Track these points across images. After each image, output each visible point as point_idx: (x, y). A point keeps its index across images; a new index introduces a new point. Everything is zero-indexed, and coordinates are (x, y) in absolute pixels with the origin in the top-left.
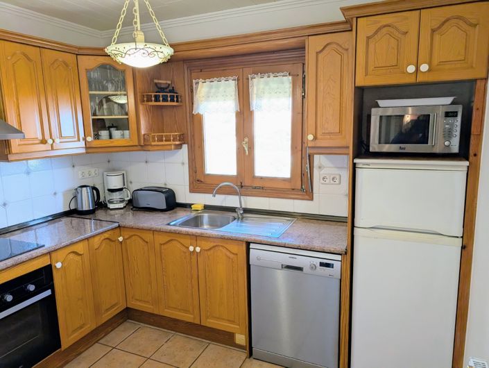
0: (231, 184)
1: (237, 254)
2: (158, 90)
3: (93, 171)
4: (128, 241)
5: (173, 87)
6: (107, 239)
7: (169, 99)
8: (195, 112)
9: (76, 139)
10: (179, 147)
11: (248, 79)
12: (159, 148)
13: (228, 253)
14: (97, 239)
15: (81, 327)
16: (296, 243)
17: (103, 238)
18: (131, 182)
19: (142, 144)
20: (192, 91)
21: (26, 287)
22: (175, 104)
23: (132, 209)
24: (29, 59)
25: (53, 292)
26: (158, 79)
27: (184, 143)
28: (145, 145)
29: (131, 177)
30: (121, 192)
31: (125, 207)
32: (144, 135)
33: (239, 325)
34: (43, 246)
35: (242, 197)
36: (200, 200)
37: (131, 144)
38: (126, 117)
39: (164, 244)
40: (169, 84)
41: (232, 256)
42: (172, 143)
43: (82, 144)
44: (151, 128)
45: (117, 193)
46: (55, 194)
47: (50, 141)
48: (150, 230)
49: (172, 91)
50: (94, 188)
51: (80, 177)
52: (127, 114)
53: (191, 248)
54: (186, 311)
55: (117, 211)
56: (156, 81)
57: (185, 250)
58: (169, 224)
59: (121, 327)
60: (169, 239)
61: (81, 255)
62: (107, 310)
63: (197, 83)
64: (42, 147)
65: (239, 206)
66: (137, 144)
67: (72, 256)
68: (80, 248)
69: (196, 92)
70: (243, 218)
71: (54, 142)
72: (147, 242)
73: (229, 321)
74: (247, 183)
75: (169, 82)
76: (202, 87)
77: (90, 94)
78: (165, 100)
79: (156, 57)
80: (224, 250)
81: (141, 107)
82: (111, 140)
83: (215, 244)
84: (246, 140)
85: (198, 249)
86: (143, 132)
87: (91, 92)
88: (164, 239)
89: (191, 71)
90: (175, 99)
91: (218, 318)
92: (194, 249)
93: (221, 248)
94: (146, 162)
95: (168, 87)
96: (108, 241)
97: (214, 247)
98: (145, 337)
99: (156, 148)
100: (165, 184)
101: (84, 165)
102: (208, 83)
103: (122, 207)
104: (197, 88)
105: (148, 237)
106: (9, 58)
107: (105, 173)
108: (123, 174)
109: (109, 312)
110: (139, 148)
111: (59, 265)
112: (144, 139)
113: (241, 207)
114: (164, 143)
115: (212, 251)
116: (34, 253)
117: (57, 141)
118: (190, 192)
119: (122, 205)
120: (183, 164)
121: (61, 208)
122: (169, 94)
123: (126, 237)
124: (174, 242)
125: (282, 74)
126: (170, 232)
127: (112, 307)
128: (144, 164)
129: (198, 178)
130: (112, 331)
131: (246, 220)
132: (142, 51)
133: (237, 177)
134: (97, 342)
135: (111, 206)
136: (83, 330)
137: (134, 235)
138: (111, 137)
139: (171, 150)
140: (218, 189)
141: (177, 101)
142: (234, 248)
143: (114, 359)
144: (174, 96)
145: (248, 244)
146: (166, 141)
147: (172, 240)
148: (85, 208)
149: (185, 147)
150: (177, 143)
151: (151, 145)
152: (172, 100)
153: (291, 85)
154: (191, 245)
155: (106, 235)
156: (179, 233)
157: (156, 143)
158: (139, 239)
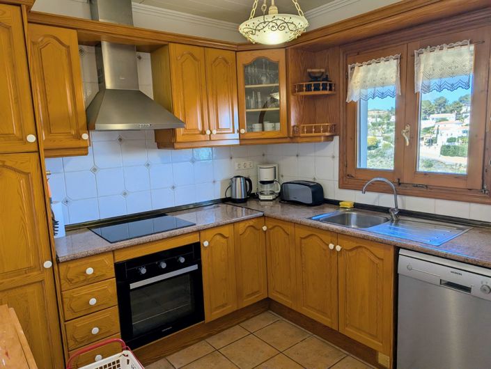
0: (386, 181)
1: (382, 259)
2: (310, 79)
3: (248, 163)
4: (271, 231)
5: (327, 76)
6: (251, 226)
7: (321, 88)
8: (348, 100)
9: (232, 131)
10: (330, 139)
11: (414, 56)
12: (308, 139)
13: (372, 257)
14: (242, 225)
15: (223, 306)
16: (464, 255)
17: (247, 225)
18: (282, 176)
19: (291, 136)
20: (347, 78)
21: (178, 258)
22: (327, 92)
23: (280, 202)
24: (195, 58)
25: (200, 267)
26: (312, 69)
27: (336, 135)
28: (295, 137)
29: (284, 171)
30: (272, 184)
31: (274, 199)
32: (294, 126)
33: (382, 343)
34: (195, 225)
35: (398, 197)
36: (349, 197)
37: (281, 136)
38: (278, 109)
39: (304, 238)
40: (323, 73)
41: (377, 261)
42: (321, 134)
43: (236, 136)
44: (301, 120)
45: (268, 185)
46: (214, 182)
47: (208, 132)
48: (291, 222)
49: (326, 79)
50: (247, 179)
51: (237, 168)
52: (279, 106)
53: (331, 246)
54: (324, 313)
55: (267, 203)
56: (309, 70)
57: (325, 247)
58: (310, 218)
59: (262, 316)
60: (310, 233)
61: (227, 238)
62: (249, 296)
63: (353, 68)
64: (202, 137)
65: (393, 207)
66: (286, 136)
67: (218, 237)
68: (226, 231)
69: (351, 79)
70: (398, 221)
71: (211, 133)
72: (288, 234)
73: (371, 335)
74: (405, 180)
75: (323, 70)
76: (358, 72)
77: (246, 89)
78: (317, 89)
79: (287, 30)
80: (368, 253)
81: (292, 98)
82: (263, 133)
83: (358, 245)
84: (408, 128)
85: (338, 248)
86: (293, 123)
87: (247, 86)
88: (304, 233)
89: (347, 55)
90: (328, 88)
91: (359, 329)
92: (335, 247)
93: (364, 250)
94: (297, 156)
95: (322, 75)
96: (252, 228)
97: (357, 248)
98: (281, 330)
99: (305, 140)
100: (314, 179)
101: (239, 157)
102: (364, 67)
103: (271, 199)
104: (352, 74)
105: (290, 229)
106: (179, 58)
107: (259, 166)
108: (275, 167)
109: (250, 299)
110: (288, 140)
111: (206, 244)
112: (293, 130)
113: (397, 207)
114: (313, 134)
115: (354, 252)
116: (186, 230)
117: (214, 132)
118: (339, 188)
119: (271, 197)
120: (333, 157)
121: (219, 196)
122: (321, 83)
123: (270, 227)
124: (314, 238)
125: (460, 43)
126: (310, 226)
127: (253, 294)
128: (295, 158)
129: (348, 173)
130: (253, 317)
131: (403, 223)
132: (271, 24)
133: (393, 172)
134: (238, 324)
135: (262, 197)
136: (225, 308)
137: (278, 226)
138: (263, 129)
139: (320, 141)
140: (368, 185)
141: (330, 90)
142: (380, 252)
143: (249, 343)
144: (326, 84)
145: (397, 249)
146: (315, 132)
147: (312, 235)
148: (238, 197)
149: (336, 139)
150: (327, 134)
151: (300, 137)
152: (325, 89)
153: (473, 57)
154: (332, 243)
155: (251, 223)
156: (319, 229)
157: (306, 134)
158: (281, 230)
